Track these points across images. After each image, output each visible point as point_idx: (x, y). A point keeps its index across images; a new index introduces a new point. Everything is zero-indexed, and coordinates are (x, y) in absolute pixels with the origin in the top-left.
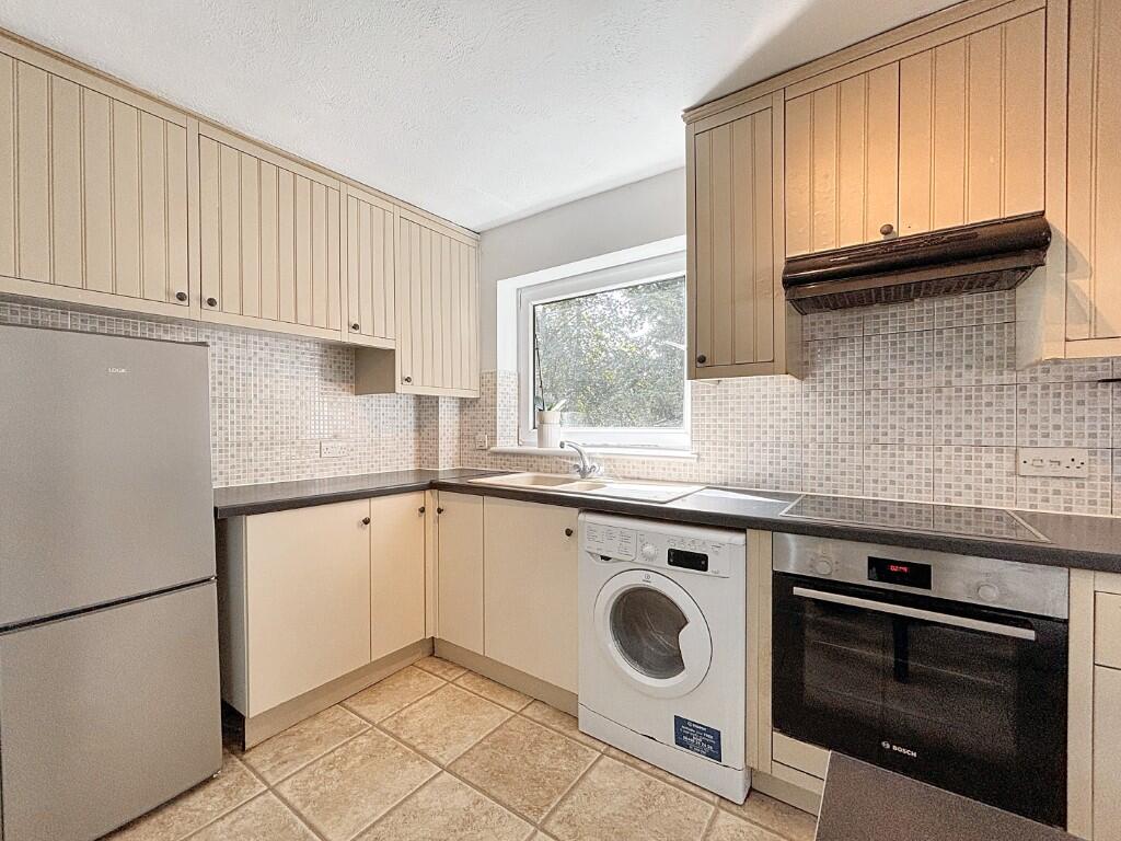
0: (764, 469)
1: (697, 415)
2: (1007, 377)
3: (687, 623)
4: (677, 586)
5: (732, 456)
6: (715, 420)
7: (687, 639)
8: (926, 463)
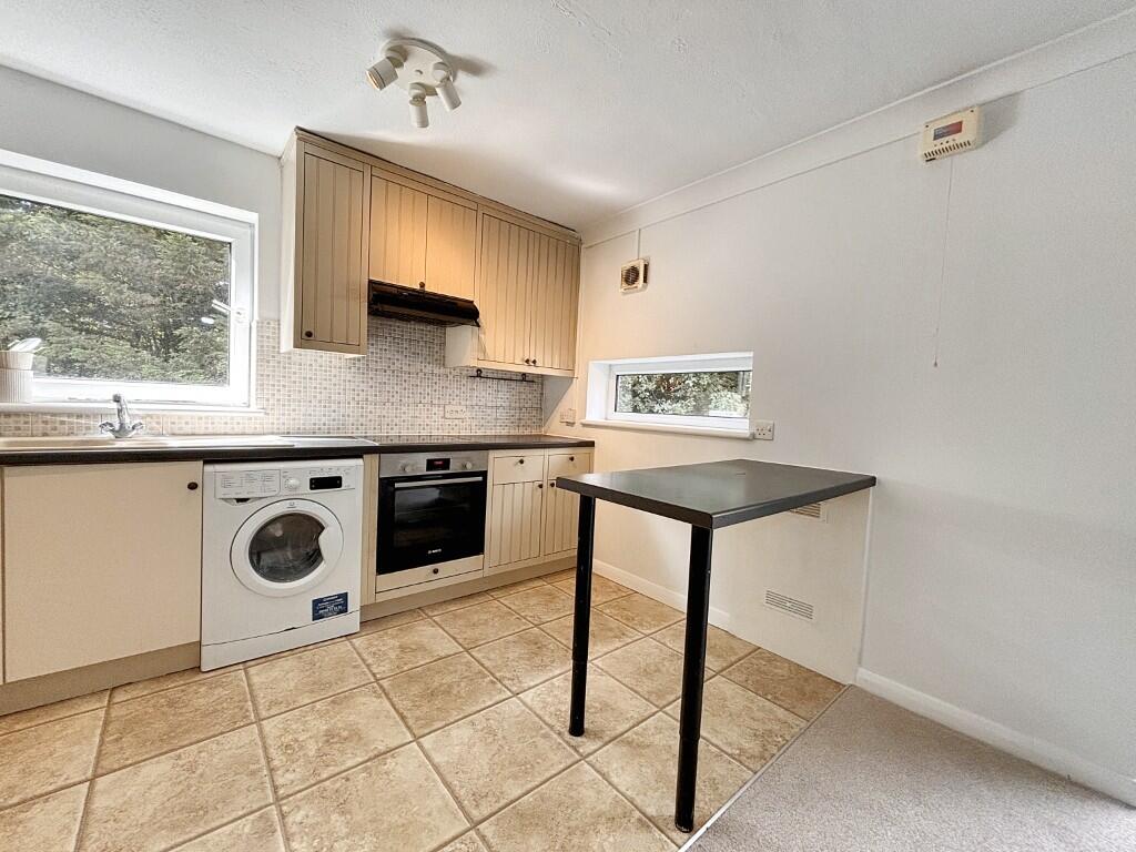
0: (320, 420)
1: (262, 375)
2: (442, 370)
3: (323, 528)
4: (314, 505)
5: (294, 410)
6: (279, 381)
7: (324, 540)
8: (411, 413)
